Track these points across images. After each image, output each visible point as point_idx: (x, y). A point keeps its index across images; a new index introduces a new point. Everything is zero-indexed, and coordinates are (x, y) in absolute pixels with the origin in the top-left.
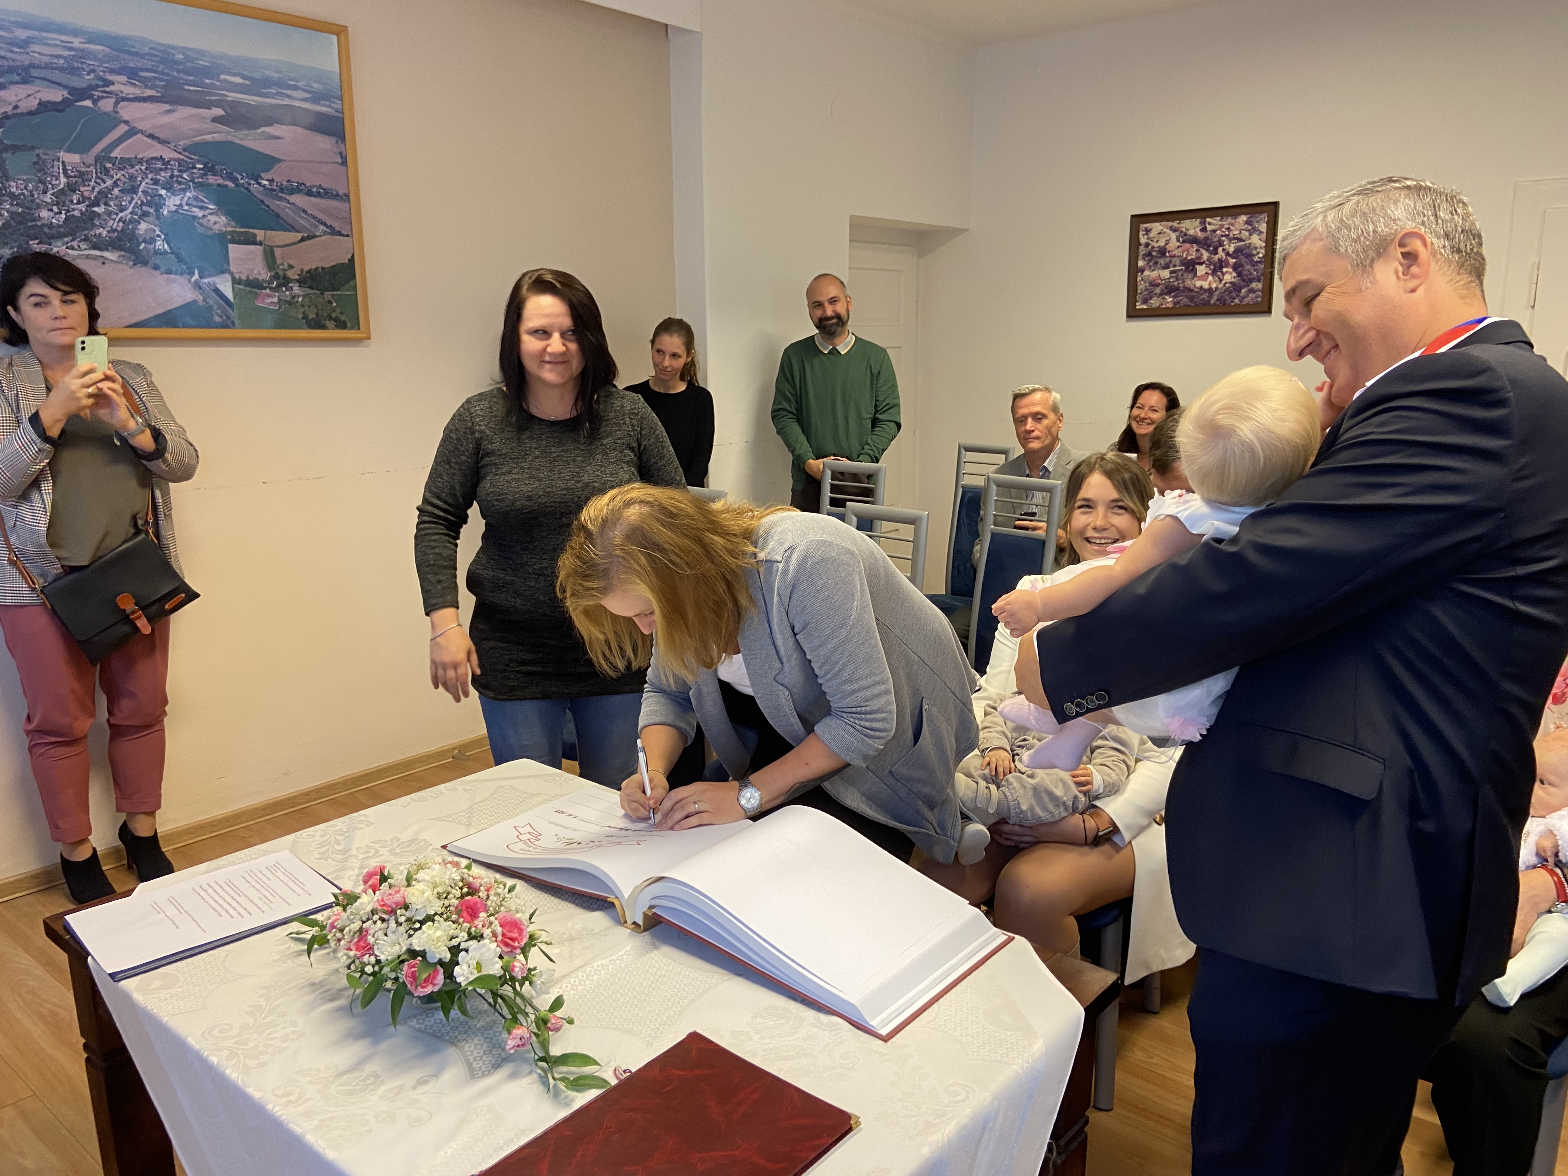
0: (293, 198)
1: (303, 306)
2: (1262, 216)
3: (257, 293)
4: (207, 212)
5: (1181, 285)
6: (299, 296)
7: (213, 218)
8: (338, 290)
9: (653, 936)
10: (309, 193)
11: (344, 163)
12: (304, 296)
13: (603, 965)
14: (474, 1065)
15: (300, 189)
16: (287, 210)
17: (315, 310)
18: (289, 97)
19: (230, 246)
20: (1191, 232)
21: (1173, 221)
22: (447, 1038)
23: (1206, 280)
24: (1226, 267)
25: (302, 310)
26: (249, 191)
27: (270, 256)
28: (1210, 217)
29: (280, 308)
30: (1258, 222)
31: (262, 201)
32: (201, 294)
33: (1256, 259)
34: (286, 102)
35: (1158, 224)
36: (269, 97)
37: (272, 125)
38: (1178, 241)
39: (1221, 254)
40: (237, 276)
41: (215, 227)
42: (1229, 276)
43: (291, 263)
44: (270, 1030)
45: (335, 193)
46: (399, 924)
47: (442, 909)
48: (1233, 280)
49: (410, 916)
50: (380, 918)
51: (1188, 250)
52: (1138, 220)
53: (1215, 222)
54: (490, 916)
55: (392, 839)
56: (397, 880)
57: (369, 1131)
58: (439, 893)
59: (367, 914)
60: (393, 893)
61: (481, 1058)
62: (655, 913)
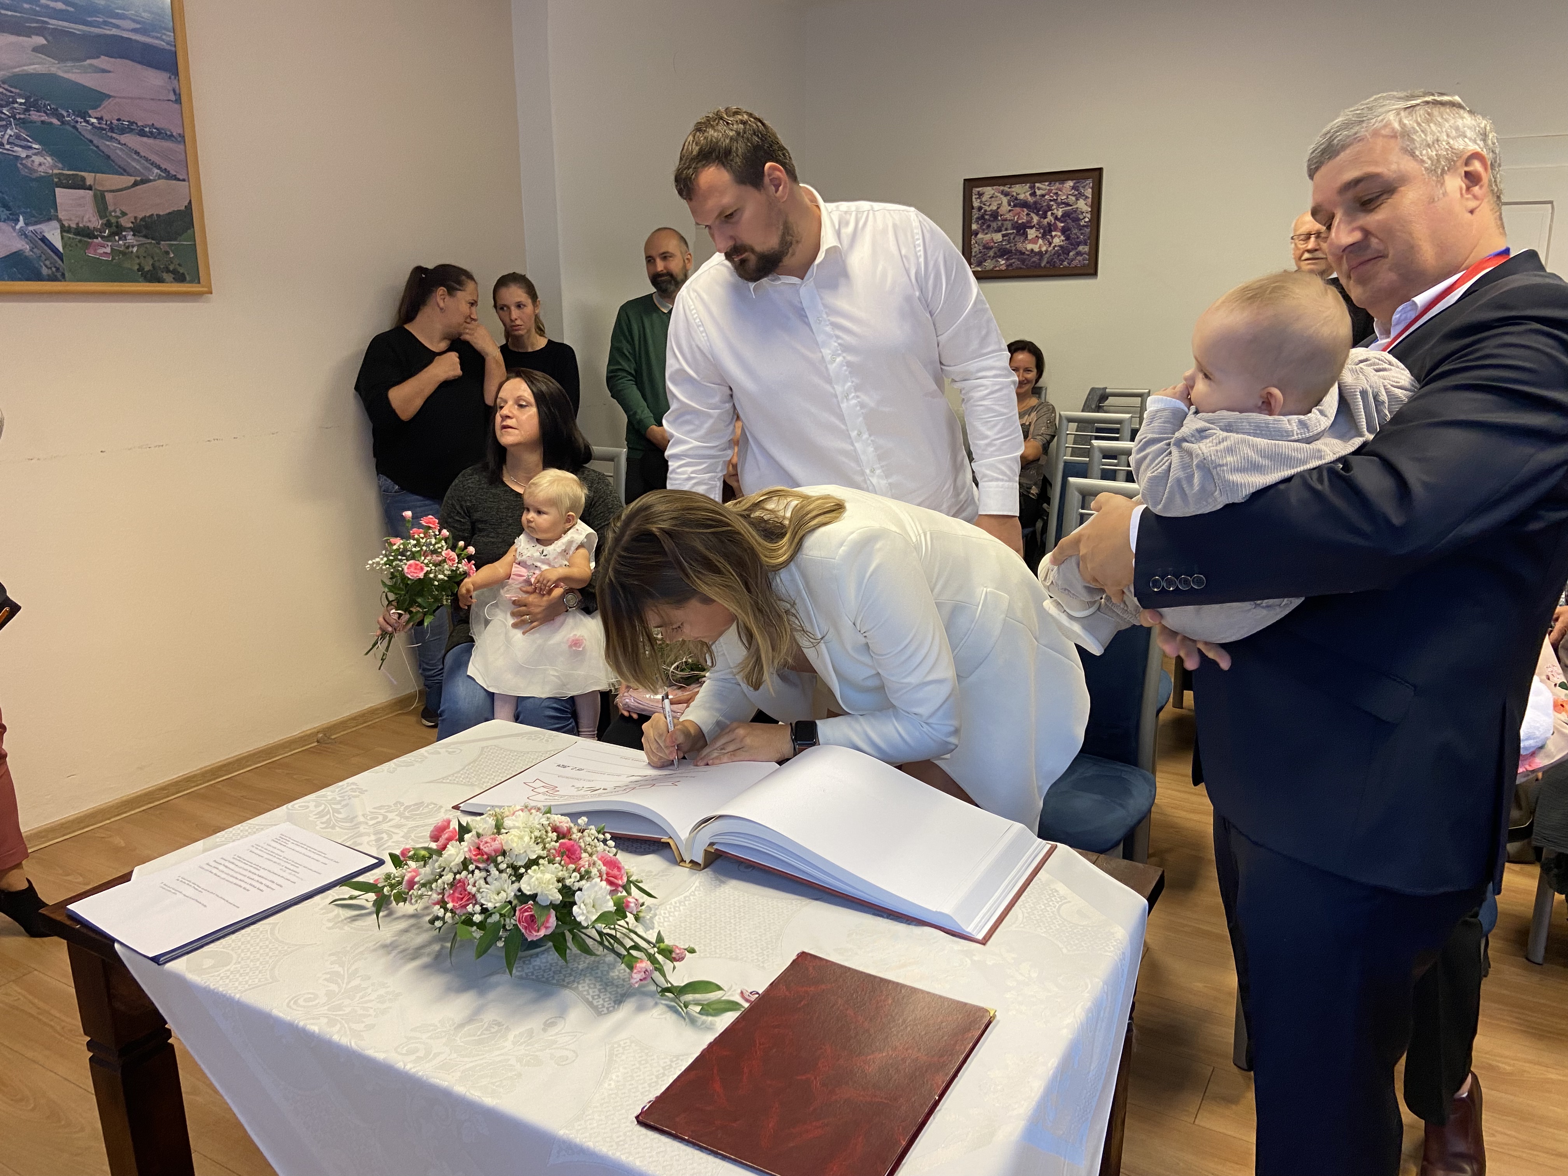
0: (124, 138)
1: (138, 257)
2: (1088, 182)
3: (89, 243)
4: (30, 152)
5: (1014, 248)
6: (133, 246)
7: (37, 159)
8: (175, 240)
9: (715, 871)
10: (142, 133)
11: (178, 101)
12: (138, 245)
13: (680, 902)
14: (595, 1003)
15: (131, 128)
16: (118, 151)
17: (151, 262)
18: (117, 27)
19: (57, 190)
20: (1022, 197)
21: (1004, 185)
22: (555, 981)
23: (1036, 243)
24: (1055, 231)
25: (137, 261)
26: (77, 129)
27: (100, 201)
28: (1040, 182)
29: (113, 259)
30: (1084, 187)
31: (91, 141)
32: (27, 243)
33: (1082, 223)
34: (114, 32)
35: (989, 188)
36: (94, 26)
37: (98, 57)
38: (1010, 205)
39: (1050, 218)
40: (66, 224)
41: (40, 169)
42: (1058, 240)
43: (124, 209)
44: (361, 994)
45: (168, 133)
46: (501, 872)
47: (545, 852)
48: (1062, 243)
49: (511, 862)
50: (477, 868)
51: (1019, 214)
52: (970, 184)
53: (1044, 187)
54: (591, 855)
55: (395, 804)
56: (484, 829)
57: (519, 1075)
58: (536, 838)
59: (458, 865)
60: (489, 841)
61: (599, 997)
62: (718, 850)
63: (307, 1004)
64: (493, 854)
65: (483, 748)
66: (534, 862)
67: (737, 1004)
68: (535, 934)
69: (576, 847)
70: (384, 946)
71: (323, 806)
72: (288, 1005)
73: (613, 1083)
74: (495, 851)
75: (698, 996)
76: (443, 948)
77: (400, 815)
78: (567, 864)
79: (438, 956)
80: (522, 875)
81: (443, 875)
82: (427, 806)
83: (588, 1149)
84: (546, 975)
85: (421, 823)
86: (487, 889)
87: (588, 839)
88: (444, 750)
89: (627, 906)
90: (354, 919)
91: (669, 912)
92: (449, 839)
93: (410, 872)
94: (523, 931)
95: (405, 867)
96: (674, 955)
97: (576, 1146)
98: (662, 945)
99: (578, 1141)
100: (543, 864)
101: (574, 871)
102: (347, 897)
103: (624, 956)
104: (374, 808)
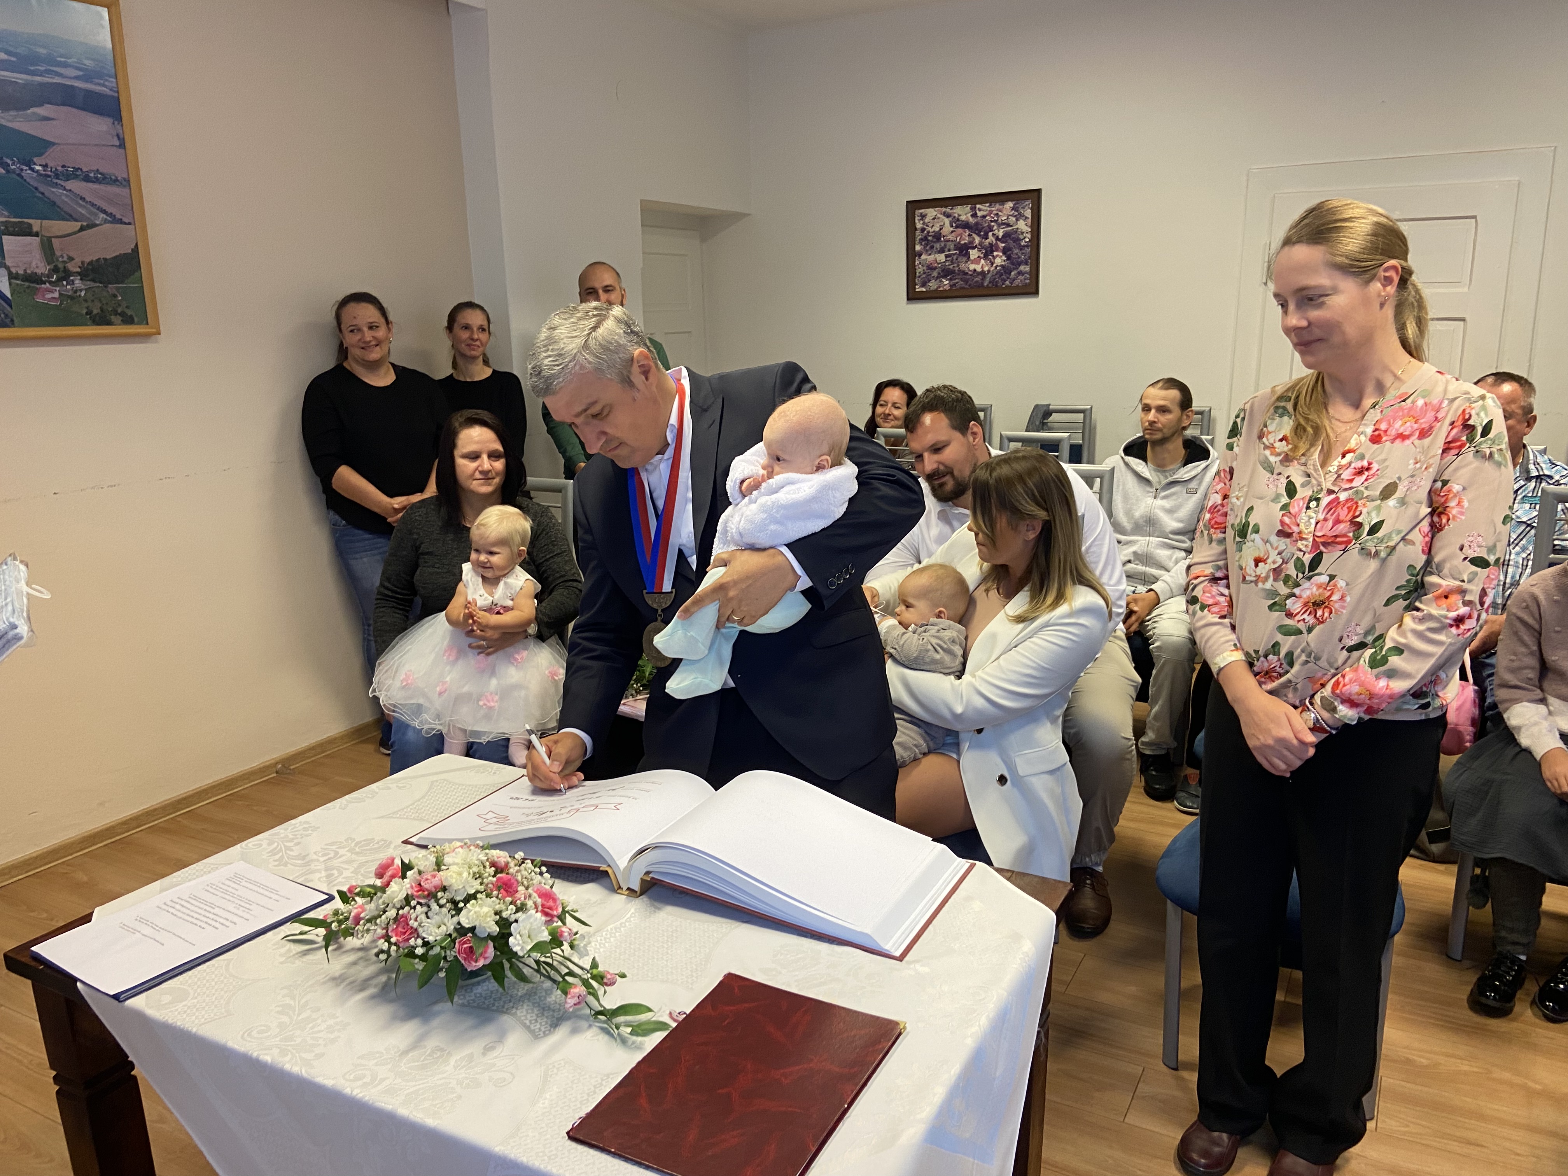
0: (70, 185)
1: (86, 301)
2: (1027, 203)
3: (37, 289)
5: (957, 269)
6: (81, 290)
8: (122, 282)
9: (650, 898)
10: (87, 179)
11: (122, 145)
12: (86, 289)
13: (616, 928)
14: (532, 1027)
15: (76, 174)
16: (63, 197)
17: (99, 305)
18: (61, 75)
19: (4, 238)
20: (963, 218)
21: (946, 207)
22: (495, 1008)
23: (978, 263)
24: (997, 251)
25: (86, 305)
26: (22, 177)
27: (47, 248)
28: (981, 203)
29: (61, 304)
30: (1023, 208)
31: (36, 188)
33: (1023, 243)
34: (57, 80)
35: (932, 210)
36: (37, 75)
37: (42, 105)
38: (952, 226)
39: (991, 239)
40: (14, 270)
42: (1000, 260)
43: (71, 254)
44: (311, 1025)
45: (113, 177)
46: (441, 906)
47: (483, 887)
48: (1003, 263)
49: (452, 897)
50: (418, 903)
51: (961, 235)
52: (913, 206)
53: (984, 208)
54: (527, 888)
55: (346, 841)
56: (425, 866)
57: (460, 1097)
58: (474, 873)
59: (401, 901)
60: (429, 877)
61: (536, 1021)
62: (652, 878)
63: (261, 1036)
64: (433, 890)
65: (432, 782)
66: (473, 896)
67: (666, 1024)
68: (474, 964)
69: (513, 881)
70: (334, 979)
71: (276, 844)
72: (242, 1037)
73: (547, 1101)
74: (435, 887)
75: (629, 1018)
76: (389, 978)
77: (351, 851)
78: (504, 898)
79: (385, 987)
80: (461, 909)
81: (387, 911)
82: (378, 843)
83: (522, 1164)
84: (486, 1002)
85: (370, 858)
86: (428, 923)
87: (525, 873)
88: (395, 785)
89: (561, 935)
90: (305, 953)
91: (605, 939)
92: (393, 877)
93: (357, 908)
94: (463, 962)
95: (353, 903)
96: (605, 980)
97: (511, 1161)
98: (595, 971)
99: (512, 1156)
100: (481, 898)
101: (511, 903)
102: (298, 932)
103: (559, 982)
104: (327, 845)
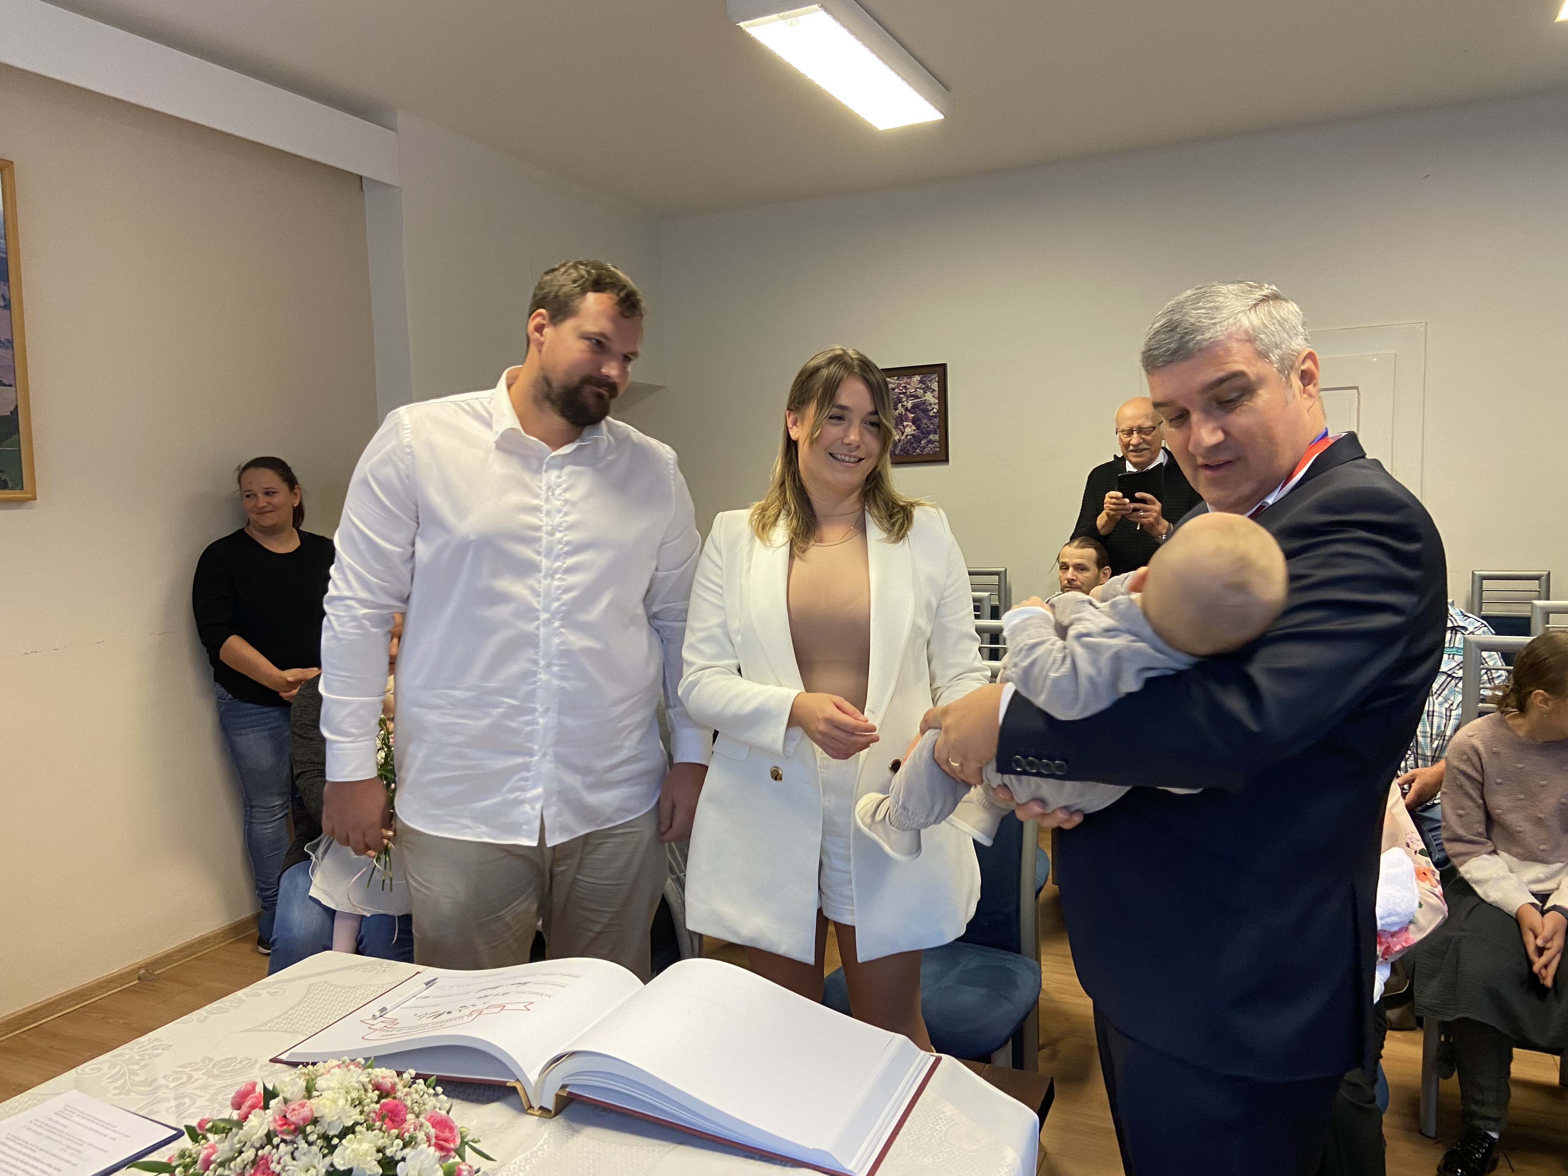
2: (934, 376)
9: (567, 1119)
11: (8, 307)
13: (525, 1160)
24: (906, 421)
30: (930, 381)
33: (931, 414)
39: (901, 410)
42: (910, 429)
46: (310, 1144)
47: (363, 1117)
48: (913, 432)
49: (324, 1131)
50: (283, 1141)
53: (893, 381)
54: (418, 1116)
55: (203, 1061)
56: (292, 1093)
58: (353, 1100)
59: (261, 1138)
60: (297, 1108)
62: (570, 1093)
64: (301, 1123)
65: (309, 986)
66: (351, 1130)
69: (400, 1107)
71: (118, 1068)
74: (304, 1120)
77: (208, 1074)
78: (389, 1129)
80: (336, 1146)
81: (243, 1152)
82: (238, 1063)
85: (229, 1082)
86: (293, 1166)
87: (416, 1096)
92: (253, 1107)
93: (206, 1148)
95: (203, 1141)
100: (360, 1132)
101: (397, 1137)
104: (178, 1067)
